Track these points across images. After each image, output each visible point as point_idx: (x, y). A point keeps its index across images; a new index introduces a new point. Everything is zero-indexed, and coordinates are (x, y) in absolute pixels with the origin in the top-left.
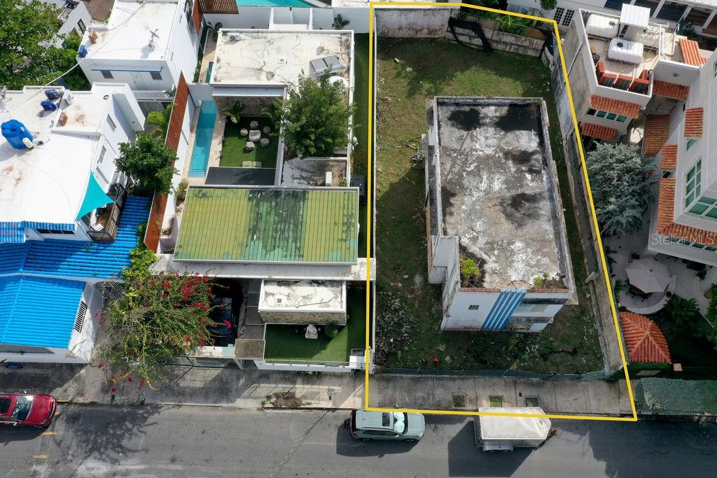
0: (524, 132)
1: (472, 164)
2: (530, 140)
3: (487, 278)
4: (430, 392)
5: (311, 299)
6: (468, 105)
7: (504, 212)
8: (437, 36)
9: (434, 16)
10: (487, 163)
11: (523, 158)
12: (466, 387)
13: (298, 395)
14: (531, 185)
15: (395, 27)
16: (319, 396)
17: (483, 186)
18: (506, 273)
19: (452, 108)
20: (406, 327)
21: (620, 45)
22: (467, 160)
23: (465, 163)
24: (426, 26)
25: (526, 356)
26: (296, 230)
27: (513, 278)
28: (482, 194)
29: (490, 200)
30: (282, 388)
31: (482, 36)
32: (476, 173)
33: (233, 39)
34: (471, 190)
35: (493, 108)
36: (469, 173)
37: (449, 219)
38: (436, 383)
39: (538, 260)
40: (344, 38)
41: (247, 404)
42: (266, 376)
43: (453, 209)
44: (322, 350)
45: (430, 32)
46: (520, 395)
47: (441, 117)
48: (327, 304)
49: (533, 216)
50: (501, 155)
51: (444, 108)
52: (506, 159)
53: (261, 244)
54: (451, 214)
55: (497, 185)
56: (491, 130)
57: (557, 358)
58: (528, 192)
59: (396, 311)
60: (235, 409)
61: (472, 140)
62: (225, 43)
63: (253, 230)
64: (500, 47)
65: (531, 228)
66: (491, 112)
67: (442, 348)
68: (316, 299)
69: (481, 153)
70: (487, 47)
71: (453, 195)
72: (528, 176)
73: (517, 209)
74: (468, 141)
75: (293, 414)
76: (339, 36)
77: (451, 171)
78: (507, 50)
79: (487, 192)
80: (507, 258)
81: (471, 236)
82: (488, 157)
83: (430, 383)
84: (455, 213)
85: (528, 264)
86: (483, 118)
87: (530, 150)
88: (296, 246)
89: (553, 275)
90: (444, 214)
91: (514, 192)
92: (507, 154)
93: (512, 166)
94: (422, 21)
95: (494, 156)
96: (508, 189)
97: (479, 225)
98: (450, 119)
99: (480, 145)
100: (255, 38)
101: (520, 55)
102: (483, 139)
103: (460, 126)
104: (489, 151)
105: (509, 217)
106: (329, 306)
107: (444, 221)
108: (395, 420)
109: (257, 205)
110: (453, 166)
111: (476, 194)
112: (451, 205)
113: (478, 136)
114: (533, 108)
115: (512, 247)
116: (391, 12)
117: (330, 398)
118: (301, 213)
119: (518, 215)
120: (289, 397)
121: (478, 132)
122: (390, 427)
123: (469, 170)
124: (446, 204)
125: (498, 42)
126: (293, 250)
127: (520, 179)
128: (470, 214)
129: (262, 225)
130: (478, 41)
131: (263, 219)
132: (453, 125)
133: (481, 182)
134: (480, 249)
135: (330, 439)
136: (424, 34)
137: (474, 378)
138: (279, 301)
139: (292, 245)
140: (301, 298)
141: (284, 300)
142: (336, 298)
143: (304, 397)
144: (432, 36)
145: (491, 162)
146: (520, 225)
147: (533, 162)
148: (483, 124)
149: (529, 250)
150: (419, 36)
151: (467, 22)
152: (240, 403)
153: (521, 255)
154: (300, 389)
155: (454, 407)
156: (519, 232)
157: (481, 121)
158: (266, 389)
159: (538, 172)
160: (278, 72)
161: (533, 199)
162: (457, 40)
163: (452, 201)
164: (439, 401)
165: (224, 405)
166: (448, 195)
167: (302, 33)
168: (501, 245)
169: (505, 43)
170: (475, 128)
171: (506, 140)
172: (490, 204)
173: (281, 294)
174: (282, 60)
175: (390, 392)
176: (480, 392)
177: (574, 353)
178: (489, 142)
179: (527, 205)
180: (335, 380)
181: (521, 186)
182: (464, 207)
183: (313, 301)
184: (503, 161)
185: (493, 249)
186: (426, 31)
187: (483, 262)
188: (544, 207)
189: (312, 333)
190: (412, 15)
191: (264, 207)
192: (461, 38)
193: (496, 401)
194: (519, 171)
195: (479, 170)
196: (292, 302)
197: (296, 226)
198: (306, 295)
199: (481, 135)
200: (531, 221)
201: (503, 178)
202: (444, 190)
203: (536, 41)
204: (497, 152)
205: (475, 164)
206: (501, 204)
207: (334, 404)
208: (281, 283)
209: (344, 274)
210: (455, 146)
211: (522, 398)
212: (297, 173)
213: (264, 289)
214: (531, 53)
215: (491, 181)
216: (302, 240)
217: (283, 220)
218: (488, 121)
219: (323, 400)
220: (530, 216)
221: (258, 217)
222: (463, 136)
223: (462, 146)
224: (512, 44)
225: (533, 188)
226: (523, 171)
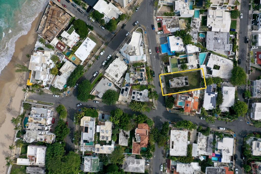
7: (177, 83)
10: (182, 81)
30: (162, 69)
38: (165, 80)
44: (166, 71)
47: (186, 77)
57: (168, 89)
80: (174, 83)
81: (175, 80)
86: (186, 80)
89: (173, 86)
96: (180, 83)
114: (188, 84)
137: (165, 83)
147: (182, 85)
151: (202, 79)
152: (161, 66)
166: (178, 78)
167: (197, 63)
171: (184, 82)
174: (192, 62)
180: (163, 73)
188: (179, 86)
198: (169, 69)
212: (180, 66)
213: (169, 66)
223: (183, 79)
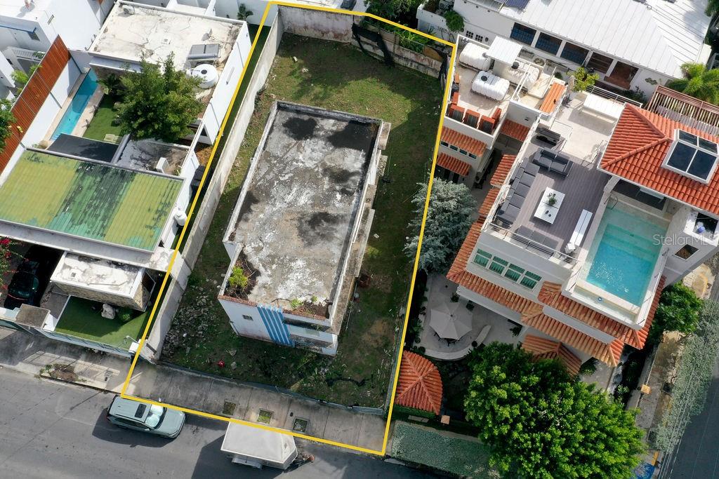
0: (353, 151)
1: (286, 174)
2: (356, 160)
3: (255, 291)
4: (204, 393)
5: (105, 279)
6: (308, 114)
7: (300, 228)
8: (343, 41)
9: (338, 20)
10: (305, 176)
11: (340, 177)
12: (240, 396)
13: (76, 370)
14: (338, 205)
15: (300, 25)
16: (96, 375)
17: (289, 198)
18: (275, 288)
19: (292, 115)
20: (204, 325)
21: (484, 79)
22: (284, 169)
23: (280, 172)
24: (331, 30)
25: (312, 378)
26: (108, 209)
27: (280, 296)
28: (284, 206)
29: (290, 213)
30: (64, 360)
31: (384, 48)
32: (288, 185)
33: (127, 13)
34: (275, 200)
35: (332, 121)
36: (281, 183)
37: (243, 225)
38: (213, 385)
39: (313, 282)
40: (235, 27)
41: (26, 369)
42: (53, 345)
43: (250, 216)
44: (113, 331)
45: (336, 36)
46: (292, 415)
47: (277, 121)
48: (117, 287)
49: (326, 237)
50: (320, 169)
51: (284, 113)
52: (324, 175)
53: (70, 217)
54: (246, 220)
55: (303, 200)
56: (321, 143)
57: (342, 385)
58: (331, 211)
59: (200, 307)
60: (15, 371)
61: (298, 150)
62: (119, 15)
63: (68, 202)
64: (402, 62)
65: (320, 248)
66: (328, 125)
67: (232, 353)
68: (109, 281)
69: (301, 164)
70: (388, 60)
71: (256, 201)
72: (339, 196)
73: (313, 228)
74: (293, 150)
75: (66, 388)
76: (231, 25)
77: (264, 177)
78: (409, 66)
79: (290, 205)
80: (283, 275)
81: (257, 246)
82: (307, 170)
83: (207, 384)
84: (250, 220)
85: (301, 285)
86: (318, 130)
87: (352, 170)
88: (102, 225)
89: (321, 300)
90: (239, 219)
91: (317, 210)
92: (327, 170)
93: (326, 183)
94: (327, 24)
95: (313, 170)
96: (313, 205)
97: (269, 237)
98: (284, 125)
99: (304, 156)
100: (149, 14)
101: (420, 73)
102: (309, 151)
103: (292, 134)
104: (310, 164)
105: (302, 233)
106: (118, 289)
107: (236, 226)
108: (150, 414)
109: (83, 178)
110: (268, 173)
111: (278, 205)
112: (250, 211)
113: (306, 148)
114: (372, 128)
115: (293, 264)
116: (293, 10)
117: (106, 380)
118: (121, 193)
119: (312, 233)
120: (67, 370)
121: (308, 144)
122: (142, 420)
123: (281, 179)
124: (246, 209)
125: (400, 57)
126: (99, 228)
127: (328, 197)
128: (265, 224)
129: (78, 199)
130: (380, 53)
131: (83, 192)
132: (285, 132)
133: (289, 194)
134: (260, 260)
135: (91, 419)
136: (330, 37)
137: (252, 388)
138: (74, 275)
139: (99, 223)
140: (95, 277)
141: (79, 274)
142: (129, 282)
143: (82, 373)
144: (339, 40)
145: (308, 175)
146: (310, 244)
147: (350, 182)
148: (316, 136)
149: (308, 270)
150: (325, 38)
151: (369, 31)
152: (20, 366)
153: (298, 274)
154: (81, 365)
155: (221, 413)
156: (306, 251)
157: (315, 133)
158: (49, 358)
159: (351, 194)
160: (156, 52)
161: (332, 220)
162: (362, 48)
163: (252, 207)
164: (210, 404)
165: (6, 365)
166: (251, 200)
167: (196, 16)
168: (282, 261)
169: (406, 59)
170: (306, 138)
171: (332, 155)
172: (289, 218)
173: (78, 268)
174: (166, 40)
175: (165, 385)
176: (253, 403)
177: (362, 383)
178: (314, 155)
179: (325, 224)
180: (117, 363)
181: (327, 205)
182: (261, 216)
183: (105, 282)
184: (320, 176)
185: (273, 263)
186: (331, 34)
187: (257, 273)
188: (341, 230)
189: (108, 312)
190: (315, 15)
191: (89, 180)
192: (366, 47)
193: (266, 415)
194: (333, 190)
195: (292, 182)
196: (85, 279)
197: (111, 205)
198: (101, 274)
199: (309, 147)
200: (322, 242)
201: (312, 193)
202: (249, 195)
203: (434, 61)
204: (317, 166)
205: (291, 175)
206: (300, 220)
207: (107, 386)
208: (82, 258)
209: (143, 261)
210: (279, 153)
211: (292, 419)
212: (137, 154)
213: (63, 260)
214: (430, 73)
215: (299, 194)
216: (110, 221)
217: (101, 197)
218: (322, 133)
219: (99, 380)
220: (323, 236)
221: (79, 189)
222: (291, 144)
223: (285, 154)
224: (412, 61)
225: (337, 209)
226: (335, 190)
